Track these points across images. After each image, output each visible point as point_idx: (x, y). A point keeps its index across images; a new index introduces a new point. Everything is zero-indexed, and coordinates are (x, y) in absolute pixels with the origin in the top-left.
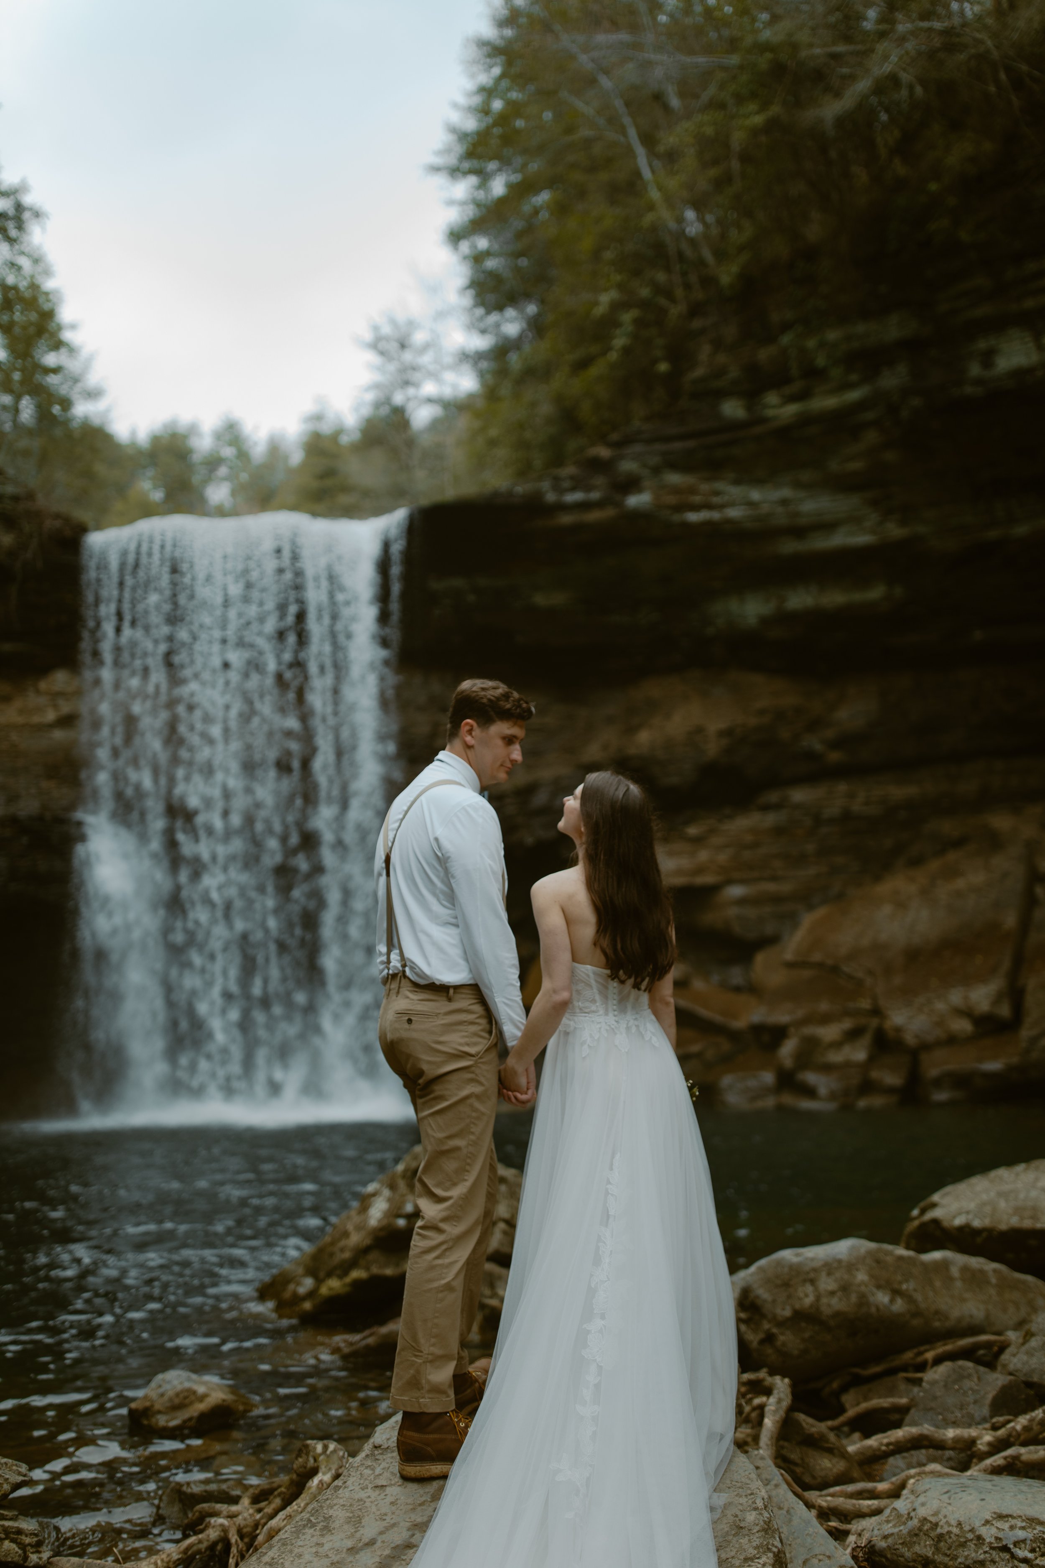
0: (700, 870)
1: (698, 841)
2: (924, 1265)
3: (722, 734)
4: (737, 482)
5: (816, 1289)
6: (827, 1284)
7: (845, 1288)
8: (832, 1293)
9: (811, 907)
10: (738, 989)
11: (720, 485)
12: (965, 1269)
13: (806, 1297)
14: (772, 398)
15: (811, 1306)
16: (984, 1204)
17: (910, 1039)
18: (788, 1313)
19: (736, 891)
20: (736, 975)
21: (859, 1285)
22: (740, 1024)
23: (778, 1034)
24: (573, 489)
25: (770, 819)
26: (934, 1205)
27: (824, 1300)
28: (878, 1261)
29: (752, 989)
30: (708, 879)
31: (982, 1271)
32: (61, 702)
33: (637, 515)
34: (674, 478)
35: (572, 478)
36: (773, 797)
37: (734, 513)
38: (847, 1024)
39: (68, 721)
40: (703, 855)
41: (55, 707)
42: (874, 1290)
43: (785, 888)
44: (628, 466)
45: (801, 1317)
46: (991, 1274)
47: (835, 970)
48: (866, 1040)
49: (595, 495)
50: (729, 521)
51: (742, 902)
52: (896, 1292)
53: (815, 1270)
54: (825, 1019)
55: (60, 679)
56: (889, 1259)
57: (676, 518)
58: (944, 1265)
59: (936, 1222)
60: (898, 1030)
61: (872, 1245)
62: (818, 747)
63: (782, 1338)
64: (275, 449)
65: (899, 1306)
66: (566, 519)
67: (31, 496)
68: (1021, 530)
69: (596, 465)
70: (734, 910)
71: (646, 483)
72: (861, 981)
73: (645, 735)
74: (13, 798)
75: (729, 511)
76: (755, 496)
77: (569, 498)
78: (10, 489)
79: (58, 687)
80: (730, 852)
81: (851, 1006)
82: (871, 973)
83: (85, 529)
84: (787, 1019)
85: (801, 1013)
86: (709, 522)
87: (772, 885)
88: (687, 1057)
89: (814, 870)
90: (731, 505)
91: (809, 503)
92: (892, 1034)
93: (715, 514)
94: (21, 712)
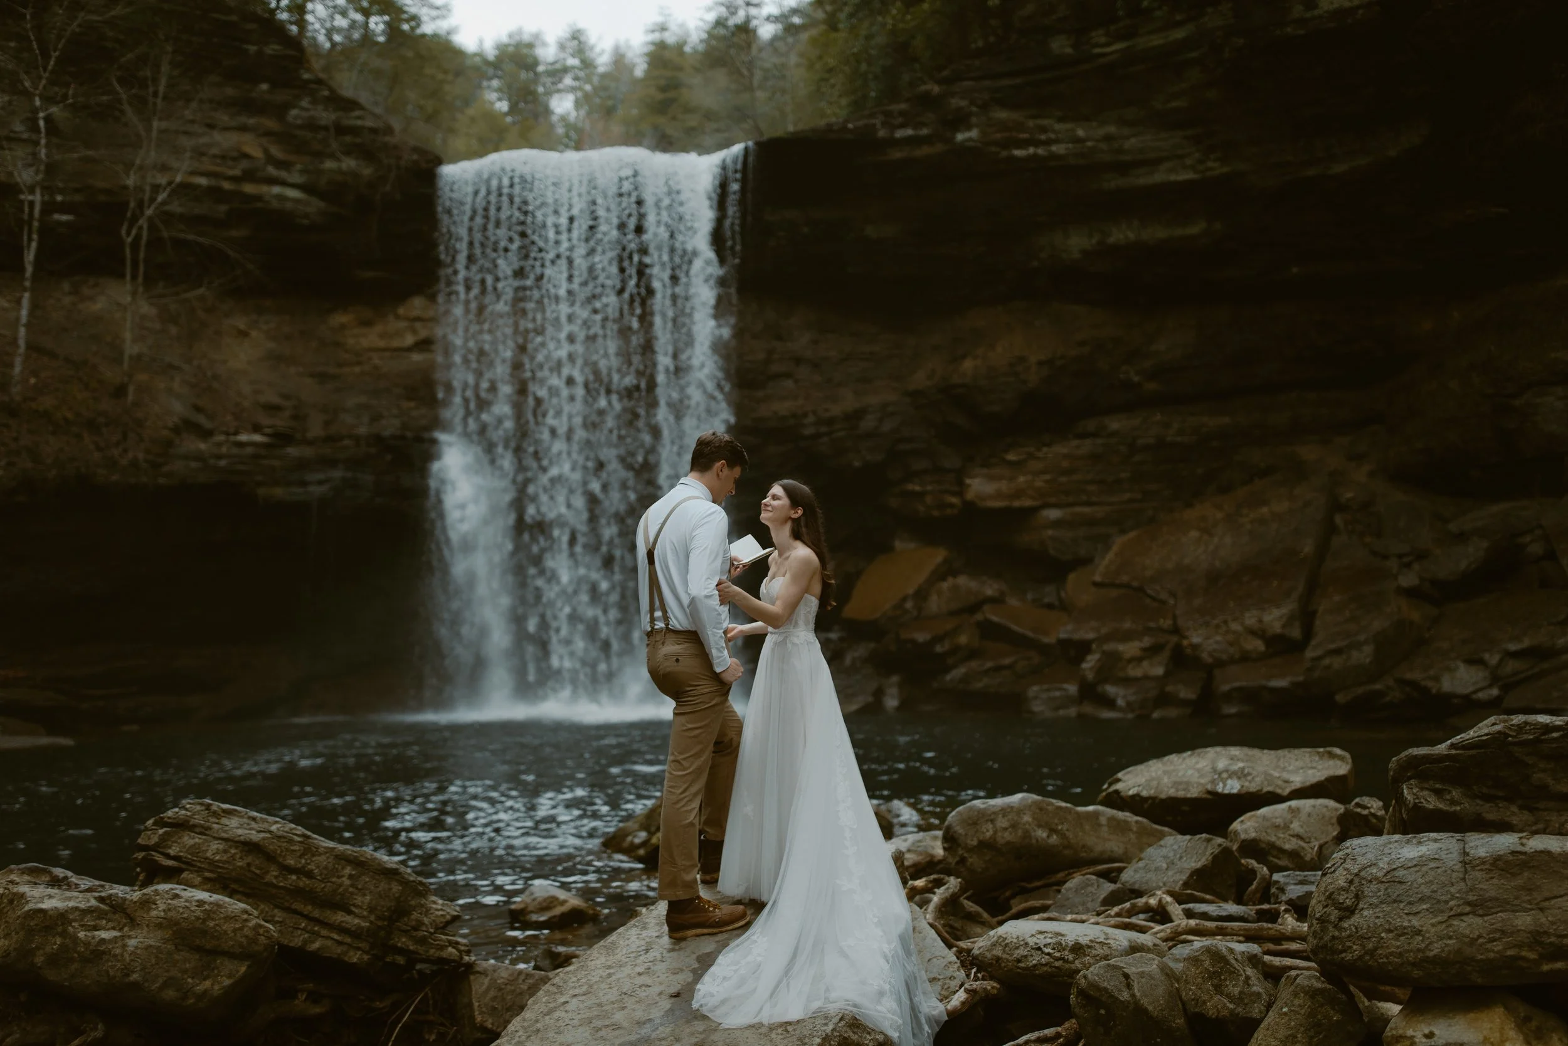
0: (1018, 494)
1: (1017, 466)
2: (1077, 813)
3: (1040, 363)
4: (1061, 120)
5: (994, 826)
6: (1002, 823)
7: (1014, 826)
8: (1005, 829)
9: (1123, 532)
10: (1050, 606)
11: (1045, 122)
12: (1112, 819)
13: (988, 831)
14: (1098, 36)
15: (991, 838)
16: (1153, 779)
17: (1206, 657)
18: (975, 843)
19: (1053, 514)
20: (1049, 594)
21: (1024, 824)
22: (1049, 640)
23: (1083, 648)
24: (903, 126)
25: (1086, 446)
26: (1118, 780)
27: (1000, 834)
28: (1040, 808)
29: (1064, 607)
30: (1028, 503)
31: (1126, 822)
32: (418, 325)
33: (964, 150)
34: (1002, 115)
35: (901, 113)
36: (1091, 425)
37: (1058, 149)
38: (1147, 642)
39: (425, 344)
40: (1022, 479)
41: (414, 331)
42: (1035, 828)
43: (1100, 512)
44: (956, 102)
45: (985, 846)
46: (1133, 824)
47: (1140, 589)
48: (1166, 654)
49: (925, 131)
50: (1054, 156)
51: (1057, 524)
52: (1052, 831)
53: (994, 813)
54: (1127, 637)
55: (417, 305)
56: (1050, 808)
57: (1004, 153)
58: (1096, 814)
59: (1117, 792)
60: (1195, 647)
61: (1039, 798)
62: (1136, 379)
63: (970, 860)
64: (619, 60)
65: (1054, 839)
66: (897, 154)
67: (389, 130)
68: (1339, 168)
69: (926, 101)
70: (1050, 532)
71: (974, 120)
72: (1163, 602)
73: (968, 365)
74: (376, 418)
75: (1054, 148)
76: (1081, 133)
77: (900, 134)
78: (369, 123)
79: (416, 313)
80: (1047, 477)
81: (1152, 625)
82: (1173, 595)
83: (439, 162)
84: (1091, 636)
85: (1104, 630)
86: (1035, 156)
87: (1086, 510)
88: (998, 669)
89: (1127, 496)
90: (1057, 141)
91: (1133, 140)
92: (1189, 651)
93: (1040, 151)
94: (382, 336)
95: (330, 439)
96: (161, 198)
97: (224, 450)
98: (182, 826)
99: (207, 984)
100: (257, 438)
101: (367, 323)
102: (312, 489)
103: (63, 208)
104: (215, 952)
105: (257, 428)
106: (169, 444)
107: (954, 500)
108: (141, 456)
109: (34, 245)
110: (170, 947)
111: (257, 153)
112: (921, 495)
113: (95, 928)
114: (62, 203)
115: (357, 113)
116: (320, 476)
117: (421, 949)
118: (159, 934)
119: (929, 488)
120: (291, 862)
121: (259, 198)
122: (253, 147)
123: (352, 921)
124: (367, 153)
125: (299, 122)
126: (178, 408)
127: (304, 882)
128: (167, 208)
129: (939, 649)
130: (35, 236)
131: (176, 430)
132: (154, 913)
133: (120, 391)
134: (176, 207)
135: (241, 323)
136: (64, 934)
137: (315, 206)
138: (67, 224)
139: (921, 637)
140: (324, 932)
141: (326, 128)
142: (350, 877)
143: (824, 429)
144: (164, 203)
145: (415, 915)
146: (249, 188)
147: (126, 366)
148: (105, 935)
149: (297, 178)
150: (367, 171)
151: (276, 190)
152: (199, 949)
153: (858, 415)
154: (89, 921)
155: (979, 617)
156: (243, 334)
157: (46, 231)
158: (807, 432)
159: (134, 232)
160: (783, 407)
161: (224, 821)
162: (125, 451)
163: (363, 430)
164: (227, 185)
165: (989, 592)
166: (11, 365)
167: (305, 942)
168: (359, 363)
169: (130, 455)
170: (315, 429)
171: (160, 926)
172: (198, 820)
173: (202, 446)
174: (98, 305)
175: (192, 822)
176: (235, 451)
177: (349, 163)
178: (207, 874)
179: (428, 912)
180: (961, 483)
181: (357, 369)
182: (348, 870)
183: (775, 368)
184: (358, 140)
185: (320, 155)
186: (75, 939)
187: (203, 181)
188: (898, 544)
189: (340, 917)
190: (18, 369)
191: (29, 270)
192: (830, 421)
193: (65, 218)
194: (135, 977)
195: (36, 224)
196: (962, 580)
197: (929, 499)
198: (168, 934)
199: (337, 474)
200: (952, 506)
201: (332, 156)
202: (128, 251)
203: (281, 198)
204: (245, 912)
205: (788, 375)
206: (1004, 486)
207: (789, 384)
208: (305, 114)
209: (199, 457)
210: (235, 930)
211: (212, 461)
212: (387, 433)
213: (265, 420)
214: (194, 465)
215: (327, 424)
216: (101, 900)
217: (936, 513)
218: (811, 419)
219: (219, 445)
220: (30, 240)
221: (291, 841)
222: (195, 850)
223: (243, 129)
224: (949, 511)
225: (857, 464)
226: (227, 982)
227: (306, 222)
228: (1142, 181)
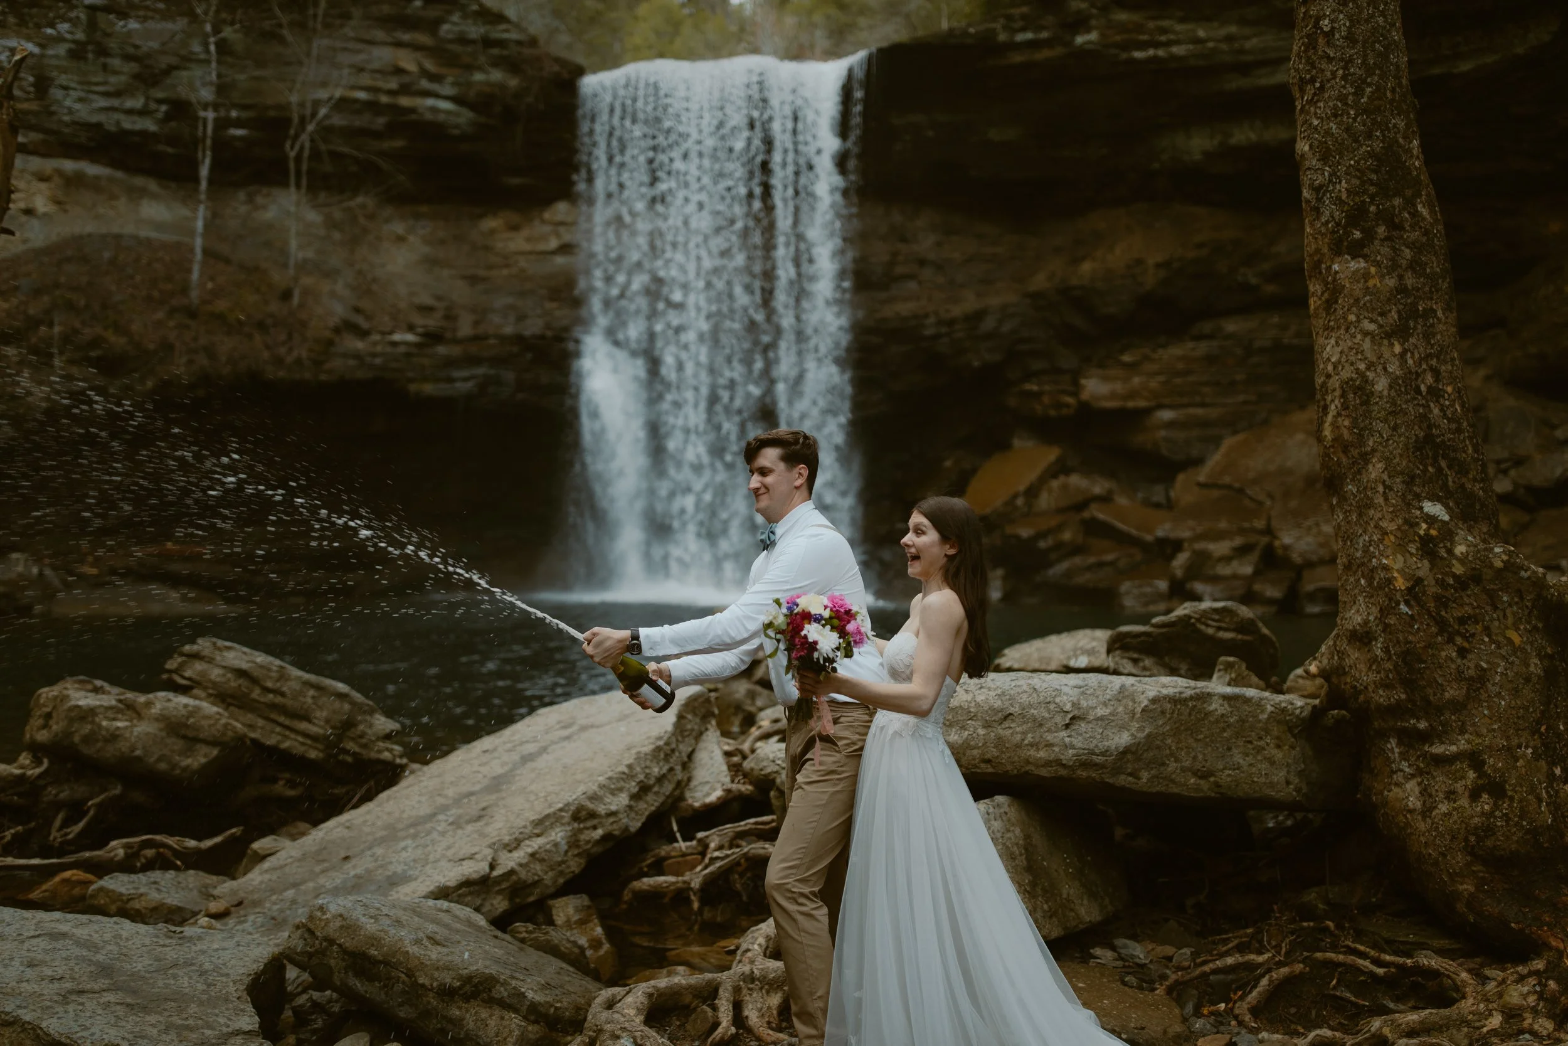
0: (1132, 395)
1: (1132, 367)
3: (1158, 266)
4: (1182, 20)
9: (1235, 432)
10: (1158, 506)
11: (1165, 23)
17: (1296, 558)
19: (1167, 415)
20: (1158, 493)
22: (1149, 538)
23: (1177, 546)
24: (1023, 29)
25: (1202, 348)
29: (1169, 505)
30: (1142, 404)
32: (562, 229)
33: (1084, 53)
34: (1122, 16)
35: (1024, 17)
36: (1207, 327)
37: (1178, 50)
38: (1238, 541)
39: (568, 248)
40: (1136, 380)
41: (558, 235)
43: (1213, 413)
44: (1077, 5)
47: (1241, 491)
48: (1254, 556)
49: (1045, 35)
50: (1174, 58)
51: (1171, 425)
54: (1219, 536)
55: (561, 209)
57: (1124, 56)
60: (1286, 548)
62: (1254, 281)
66: (1017, 58)
67: (533, 42)
68: (1465, 67)
69: (1048, 5)
70: (1163, 433)
71: (1094, 22)
72: (1260, 503)
73: (1086, 267)
74: (521, 318)
75: (1175, 50)
76: (1201, 33)
77: (1020, 37)
78: (514, 35)
79: (559, 217)
80: (1162, 378)
81: (1246, 525)
82: (1271, 496)
83: (580, 71)
84: (1186, 534)
85: (1199, 530)
86: (1154, 59)
87: (1200, 411)
88: (1101, 565)
89: (1241, 398)
90: (1177, 42)
91: (1255, 41)
92: (1280, 552)
93: (1161, 53)
94: (529, 240)
95: (476, 338)
96: (323, 112)
97: (379, 349)
98: (196, 656)
99: (189, 761)
100: (410, 337)
101: (515, 228)
102: (458, 385)
103: (238, 123)
104: (196, 740)
105: (411, 328)
106: (330, 343)
107: (1070, 400)
108: (304, 354)
109: (208, 161)
110: (164, 734)
111: (411, 67)
112: (1037, 395)
113: (114, 719)
114: (238, 119)
115: (503, 26)
116: (465, 373)
117: (364, 752)
118: (156, 725)
119: (1047, 388)
120: (269, 684)
121: (413, 110)
122: (408, 61)
123: (313, 729)
124: (513, 66)
125: (450, 36)
126: (339, 311)
127: (279, 700)
128: (327, 122)
129: (1042, 544)
130: (208, 153)
131: (337, 330)
132: (153, 711)
133: (286, 295)
134: (338, 121)
135: (399, 228)
136: (93, 722)
137: (465, 117)
138: (241, 138)
139: (1025, 532)
140: (293, 736)
141: (473, 42)
142: (313, 697)
143: (944, 330)
144: (326, 117)
145: (361, 727)
146: (405, 101)
147: (291, 272)
148: (120, 724)
149: (448, 90)
150: (513, 82)
151: (430, 102)
152: (184, 737)
153: (978, 316)
154: (110, 714)
155: (1086, 514)
156: (401, 239)
157: (221, 145)
158: (928, 332)
159: (297, 147)
160: (904, 308)
161: (225, 654)
162: (291, 349)
163: (508, 330)
164: (384, 99)
165: (1097, 490)
166: (189, 271)
167: (279, 742)
168: (507, 266)
169: (295, 353)
170: (465, 329)
171: (157, 720)
172: (206, 652)
173: (360, 345)
174: (270, 214)
175: (203, 654)
176: (389, 349)
177: (497, 75)
178: (211, 691)
179: (371, 726)
180: (1076, 383)
181: (505, 272)
182: (312, 692)
183: (899, 270)
184: (505, 52)
185: (469, 68)
186: (100, 726)
187: (362, 95)
188: (1017, 443)
189: (303, 726)
190: (195, 275)
191: (204, 185)
192: (951, 323)
193: (239, 132)
194: (138, 753)
195: (209, 142)
196: (1075, 480)
197: (1046, 400)
198: (162, 725)
199: (481, 371)
200: (1068, 406)
201: (480, 69)
202: (292, 165)
203: (434, 110)
204: (218, 713)
205: (911, 277)
206: (1118, 387)
207: (912, 285)
208: (456, 29)
209: (357, 356)
210: (210, 726)
211: (368, 359)
212: (527, 333)
213: (419, 320)
214: (352, 362)
215: (476, 323)
216: (120, 701)
217: (1053, 413)
218: (931, 320)
219: (375, 344)
220: (204, 157)
221: (269, 670)
222: (203, 674)
223: (399, 44)
224: (1065, 411)
225: (976, 364)
226: (203, 760)
227: (456, 132)
228: (1264, 82)
